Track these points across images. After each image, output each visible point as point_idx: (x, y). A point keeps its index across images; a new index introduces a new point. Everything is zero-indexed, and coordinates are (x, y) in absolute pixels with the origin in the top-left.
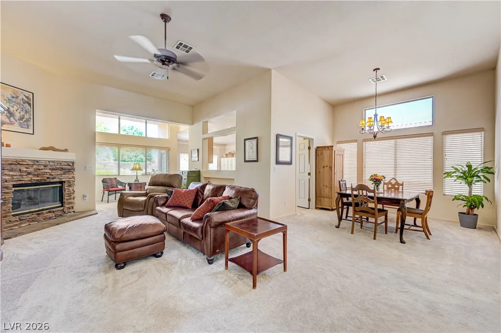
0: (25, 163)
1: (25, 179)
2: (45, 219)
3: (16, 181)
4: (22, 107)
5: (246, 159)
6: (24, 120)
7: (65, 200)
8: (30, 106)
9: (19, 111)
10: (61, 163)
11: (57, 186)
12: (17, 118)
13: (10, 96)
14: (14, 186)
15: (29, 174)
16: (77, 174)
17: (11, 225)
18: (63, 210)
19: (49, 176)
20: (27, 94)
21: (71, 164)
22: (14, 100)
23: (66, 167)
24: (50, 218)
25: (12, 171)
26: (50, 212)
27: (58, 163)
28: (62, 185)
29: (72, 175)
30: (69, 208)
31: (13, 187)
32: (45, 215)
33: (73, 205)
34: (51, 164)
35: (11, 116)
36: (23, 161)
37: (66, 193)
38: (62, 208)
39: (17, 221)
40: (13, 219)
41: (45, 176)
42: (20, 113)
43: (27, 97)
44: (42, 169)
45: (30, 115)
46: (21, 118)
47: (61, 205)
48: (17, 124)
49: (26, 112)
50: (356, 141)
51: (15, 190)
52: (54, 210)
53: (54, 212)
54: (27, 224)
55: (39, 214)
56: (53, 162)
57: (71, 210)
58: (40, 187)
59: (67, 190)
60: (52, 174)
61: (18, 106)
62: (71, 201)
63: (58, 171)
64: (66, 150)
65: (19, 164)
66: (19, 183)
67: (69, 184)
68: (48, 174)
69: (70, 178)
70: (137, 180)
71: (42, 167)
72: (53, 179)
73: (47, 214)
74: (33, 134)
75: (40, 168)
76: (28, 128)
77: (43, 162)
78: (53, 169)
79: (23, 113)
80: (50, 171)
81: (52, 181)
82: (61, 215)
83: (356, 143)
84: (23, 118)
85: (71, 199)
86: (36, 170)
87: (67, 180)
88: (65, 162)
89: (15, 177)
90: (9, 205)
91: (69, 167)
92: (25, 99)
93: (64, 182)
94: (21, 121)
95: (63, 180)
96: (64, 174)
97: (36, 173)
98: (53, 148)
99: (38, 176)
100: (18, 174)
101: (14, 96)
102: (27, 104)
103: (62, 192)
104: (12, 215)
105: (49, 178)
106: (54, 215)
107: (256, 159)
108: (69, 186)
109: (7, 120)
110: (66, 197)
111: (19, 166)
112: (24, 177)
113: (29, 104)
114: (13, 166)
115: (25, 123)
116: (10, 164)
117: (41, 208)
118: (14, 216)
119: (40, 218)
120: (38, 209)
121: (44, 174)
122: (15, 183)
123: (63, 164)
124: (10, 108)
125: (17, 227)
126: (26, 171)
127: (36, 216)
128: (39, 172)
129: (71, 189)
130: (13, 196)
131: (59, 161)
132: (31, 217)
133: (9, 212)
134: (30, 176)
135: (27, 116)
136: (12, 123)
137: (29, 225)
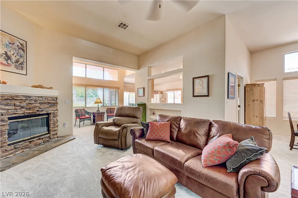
0: (19, 99)
1: (19, 112)
2: (36, 145)
3: (11, 114)
4: (17, 52)
5: (195, 95)
6: (19, 63)
7: (51, 129)
8: (24, 52)
9: (15, 55)
10: (47, 99)
11: (45, 117)
12: (14, 61)
13: (7, 43)
14: (10, 119)
15: (23, 107)
16: (59, 107)
17: (7, 153)
18: (49, 136)
19: (39, 110)
20: (21, 42)
21: (55, 99)
22: (11, 45)
23: (52, 101)
24: (39, 144)
25: (8, 106)
26: (39, 139)
27: (46, 99)
28: (49, 116)
29: (56, 108)
30: (54, 135)
31: (8, 120)
32: (36, 142)
33: (56, 132)
34: (40, 99)
35: (8, 59)
36: (17, 96)
37: (51, 122)
38: (49, 135)
39: (12, 149)
40: (9, 148)
41: (35, 109)
42: (16, 57)
43: (21, 44)
44: (33, 104)
45: (24, 59)
46: (17, 62)
47: (48, 132)
48: (13, 65)
49: (21, 56)
50: (275, 79)
51: (10, 122)
52: (43, 137)
53: (42, 139)
54: (21, 151)
55: (30, 142)
56: (41, 97)
57: (56, 136)
58: (32, 118)
59: (52, 120)
60: (41, 107)
61: (15, 51)
62: (55, 129)
63: (46, 105)
64: (51, 88)
65: (14, 99)
66: (13, 116)
67: (54, 115)
68: (38, 107)
69: (55, 111)
70: (98, 110)
71: (33, 102)
72: (41, 111)
73: (38, 141)
74: (26, 75)
75: (31, 103)
76: (22, 70)
77: (34, 97)
78: (41, 104)
79: (18, 57)
80: (39, 105)
81: (41, 113)
82: (48, 141)
83: (276, 81)
84: (19, 61)
85: (55, 127)
86: (28, 104)
87: (52, 112)
88: (51, 97)
89: (10, 111)
90: (5, 136)
91: (54, 102)
92: (20, 45)
93: (50, 114)
94: (17, 64)
95: (50, 112)
96: (50, 107)
97: (28, 107)
98: (41, 86)
99: (29, 109)
100: (13, 108)
101: (12, 43)
102: (21, 50)
103: (49, 122)
104: (8, 144)
105: (39, 111)
106: (42, 141)
107: (207, 94)
108: (54, 117)
109: (5, 62)
110: (52, 126)
111: (14, 101)
112: (18, 110)
113: (23, 50)
114: (8, 101)
115: (20, 65)
116: (6, 99)
117: (32, 137)
118: (9, 145)
119: (32, 145)
120: (30, 137)
121: (35, 108)
122: (10, 116)
123: (49, 99)
124: (8, 52)
125: (12, 155)
126: (19, 106)
127: (28, 143)
128: (31, 106)
129: (55, 119)
130: (8, 128)
131: (46, 97)
132: (24, 145)
133: (5, 143)
134: (23, 110)
135: (21, 60)
136: (9, 65)
137: (23, 152)
